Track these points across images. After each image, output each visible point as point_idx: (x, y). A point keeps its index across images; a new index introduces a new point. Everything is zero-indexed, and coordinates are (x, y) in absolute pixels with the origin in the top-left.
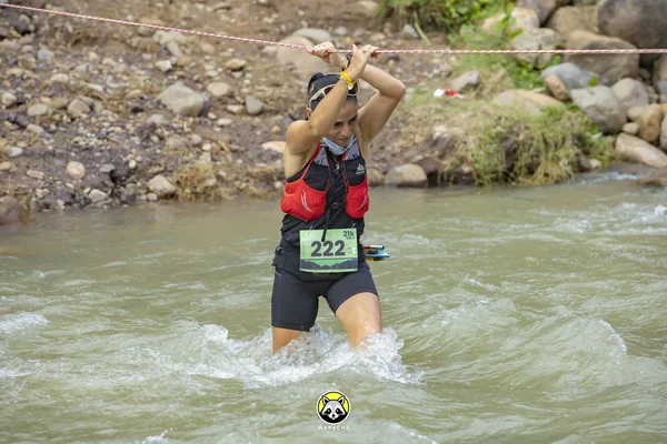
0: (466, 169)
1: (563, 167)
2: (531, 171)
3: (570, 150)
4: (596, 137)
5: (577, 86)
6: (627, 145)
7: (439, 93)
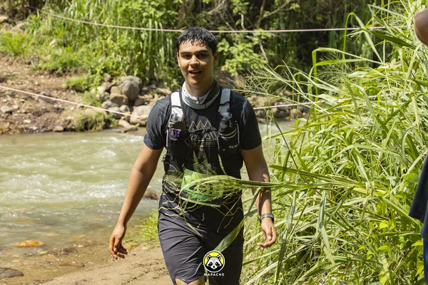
0: (73, 127)
1: (100, 127)
2: (91, 128)
3: (103, 123)
4: (113, 120)
5: (110, 106)
6: (122, 122)
7: (72, 108)
